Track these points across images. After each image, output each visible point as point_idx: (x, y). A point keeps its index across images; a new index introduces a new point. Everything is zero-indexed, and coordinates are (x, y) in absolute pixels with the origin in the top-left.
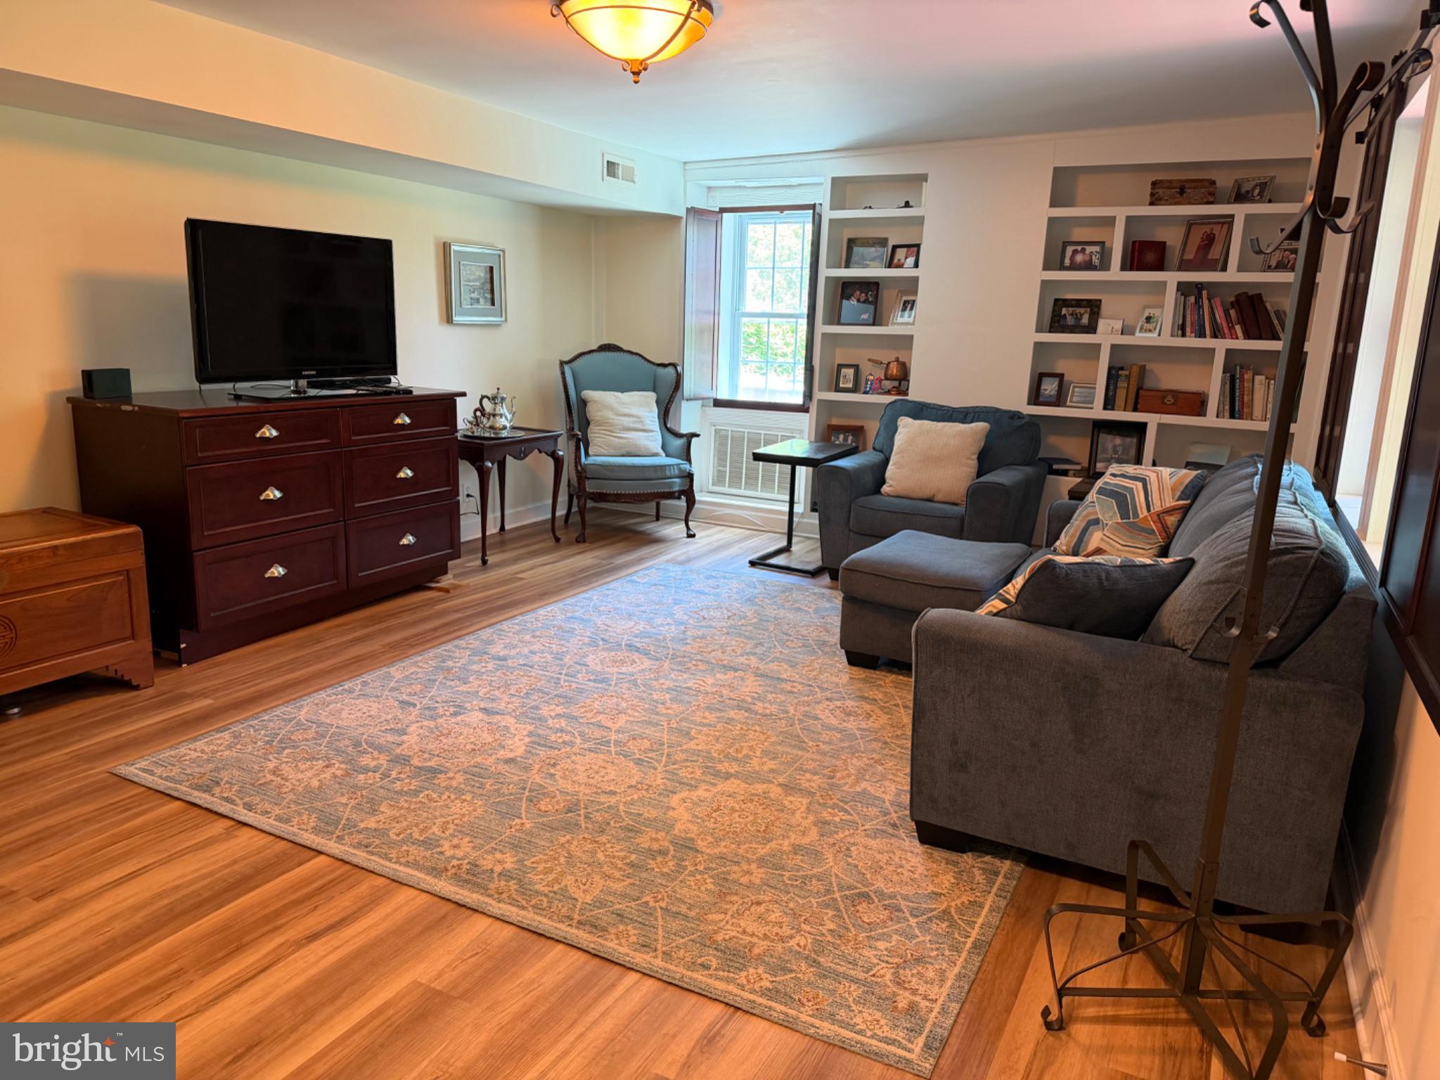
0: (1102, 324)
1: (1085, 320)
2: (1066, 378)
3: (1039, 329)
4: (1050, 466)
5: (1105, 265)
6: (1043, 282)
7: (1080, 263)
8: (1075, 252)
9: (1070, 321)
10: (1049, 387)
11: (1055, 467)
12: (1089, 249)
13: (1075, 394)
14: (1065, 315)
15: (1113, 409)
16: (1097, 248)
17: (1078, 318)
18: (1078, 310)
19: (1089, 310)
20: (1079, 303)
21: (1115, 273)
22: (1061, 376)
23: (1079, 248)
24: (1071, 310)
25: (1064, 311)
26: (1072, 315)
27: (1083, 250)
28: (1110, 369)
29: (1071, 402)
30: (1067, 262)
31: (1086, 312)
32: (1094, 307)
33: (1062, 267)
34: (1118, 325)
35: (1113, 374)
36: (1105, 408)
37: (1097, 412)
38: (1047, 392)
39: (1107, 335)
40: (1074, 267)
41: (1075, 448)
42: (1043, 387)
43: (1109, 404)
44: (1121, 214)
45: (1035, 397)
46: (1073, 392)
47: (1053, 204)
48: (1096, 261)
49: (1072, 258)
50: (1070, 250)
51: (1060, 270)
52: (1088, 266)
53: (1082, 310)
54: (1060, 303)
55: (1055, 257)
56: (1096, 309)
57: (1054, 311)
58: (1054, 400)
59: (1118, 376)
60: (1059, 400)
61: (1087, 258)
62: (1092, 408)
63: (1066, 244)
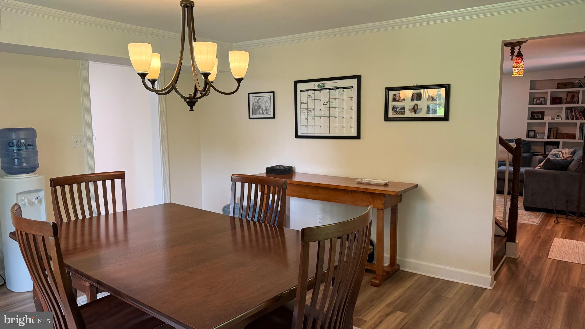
0: (545, 118)
1: (540, 117)
2: (536, 131)
3: (528, 120)
4: (534, 154)
5: (545, 103)
6: (529, 108)
7: (539, 103)
8: (537, 100)
9: (536, 117)
10: (532, 134)
11: (535, 154)
12: (541, 99)
13: (539, 135)
14: (535, 116)
15: (550, 138)
16: (543, 99)
17: (538, 116)
18: (538, 114)
19: (541, 114)
20: (538, 112)
21: (548, 105)
22: (535, 131)
23: (538, 99)
24: (536, 114)
25: (534, 115)
26: (536, 115)
27: (539, 100)
28: (548, 128)
29: (538, 137)
30: (535, 103)
31: (540, 115)
32: (543, 113)
33: (534, 104)
34: (550, 118)
35: (549, 130)
36: (548, 138)
37: (546, 139)
38: (531, 135)
39: (547, 120)
40: (537, 104)
41: (540, 149)
42: (530, 134)
43: (549, 137)
44: (549, 91)
45: (528, 136)
46: (538, 134)
47: (530, 89)
48: (543, 102)
49: (536, 102)
50: (535, 100)
51: (533, 105)
52: (541, 104)
53: (539, 114)
54: (533, 113)
55: (532, 101)
56: (543, 114)
57: (531, 114)
58: (533, 137)
59: (551, 130)
60: (535, 137)
61: (540, 102)
62: (544, 138)
63: (534, 98)
